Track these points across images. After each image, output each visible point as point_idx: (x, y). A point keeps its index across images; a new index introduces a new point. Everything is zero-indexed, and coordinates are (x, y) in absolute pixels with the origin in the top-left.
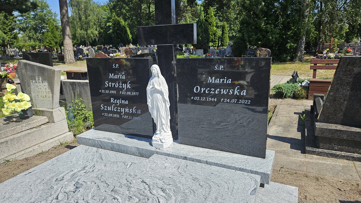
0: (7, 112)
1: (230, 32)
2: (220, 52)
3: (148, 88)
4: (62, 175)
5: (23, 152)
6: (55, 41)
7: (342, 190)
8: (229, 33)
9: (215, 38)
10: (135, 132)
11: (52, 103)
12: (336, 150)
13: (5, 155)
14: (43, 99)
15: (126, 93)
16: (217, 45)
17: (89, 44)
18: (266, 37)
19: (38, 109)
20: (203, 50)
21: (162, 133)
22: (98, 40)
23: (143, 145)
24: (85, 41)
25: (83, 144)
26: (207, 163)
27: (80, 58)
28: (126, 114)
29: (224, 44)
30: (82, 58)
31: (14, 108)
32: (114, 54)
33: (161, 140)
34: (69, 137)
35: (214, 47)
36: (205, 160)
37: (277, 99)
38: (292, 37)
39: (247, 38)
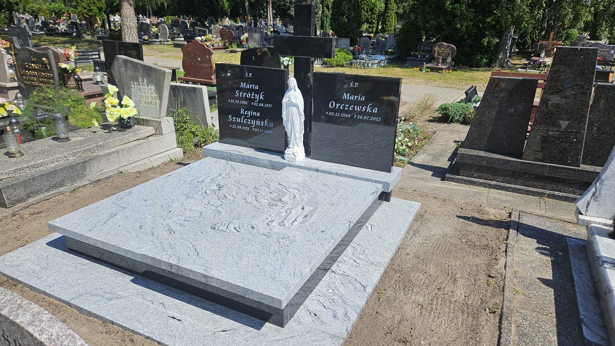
0: (112, 118)
1: (400, 5)
2: (378, 44)
3: (283, 100)
4: (203, 178)
5: (134, 165)
6: (99, 5)
7: (464, 209)
8: (398, 6)
9: (371, 18)
10: (264, 147)
11: (158, 112)
12: (475, 178)
13: (117, 166)
14: (147, 105)
15: (258, 104)
16: (375, 29)
17: (151, 13)
18: (451, 25)
19: (141, 117)
20: (349, 39)
21: (295, 147)
22: (168, 6)
23: (276, 158)
24: (144, 5)
25: (211, 156)
26: (337, 174)
27: (144, 40)
28: (256, 126)
29: (387, 29)
30: (147, 40)
31: (119, 114)
32: (203, 37)
33: (293, 154)
34: (178, 153)
35: (369, 33)
36: (335, 172)
37: (442, 124)
38: (493, 27)
39: (421, 23)
